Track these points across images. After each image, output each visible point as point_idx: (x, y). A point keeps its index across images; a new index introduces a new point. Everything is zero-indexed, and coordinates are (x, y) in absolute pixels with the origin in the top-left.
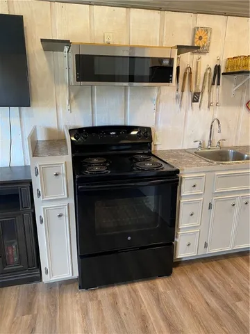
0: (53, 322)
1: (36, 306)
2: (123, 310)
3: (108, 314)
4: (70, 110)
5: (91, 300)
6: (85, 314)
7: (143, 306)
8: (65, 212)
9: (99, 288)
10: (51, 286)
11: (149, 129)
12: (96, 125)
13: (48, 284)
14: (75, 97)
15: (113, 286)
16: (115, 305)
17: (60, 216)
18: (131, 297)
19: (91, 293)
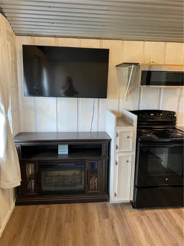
0: (123, 224)
1: (110, 215)
2: (164, 223)
3: (156, 224)
4: (126, 100)
5: (142, 215)
6: (141, 222)
7: (177, 223)
8: (130, 159)
9: (146, 209)
10: (115, 205)
11: (174, 113)
12: (141, 109)
13: (113, 204)
14: (130, 93)
15: (154, 209)
16: (158, 219)
17: (127, 162)
18: (167, 216)
19: (141, 211)
